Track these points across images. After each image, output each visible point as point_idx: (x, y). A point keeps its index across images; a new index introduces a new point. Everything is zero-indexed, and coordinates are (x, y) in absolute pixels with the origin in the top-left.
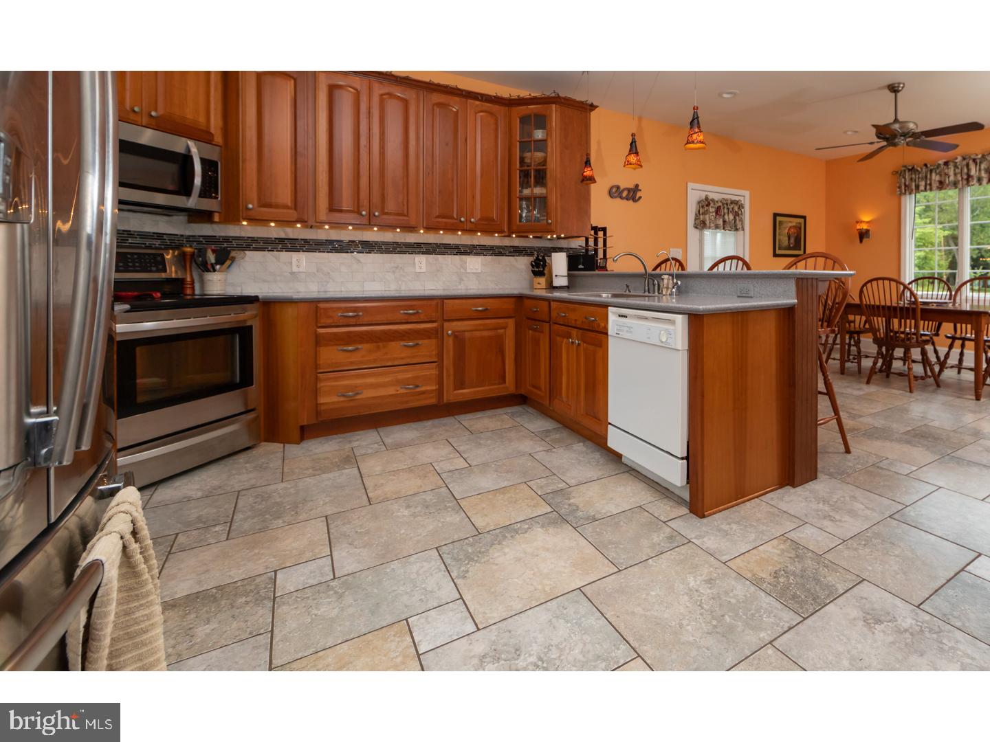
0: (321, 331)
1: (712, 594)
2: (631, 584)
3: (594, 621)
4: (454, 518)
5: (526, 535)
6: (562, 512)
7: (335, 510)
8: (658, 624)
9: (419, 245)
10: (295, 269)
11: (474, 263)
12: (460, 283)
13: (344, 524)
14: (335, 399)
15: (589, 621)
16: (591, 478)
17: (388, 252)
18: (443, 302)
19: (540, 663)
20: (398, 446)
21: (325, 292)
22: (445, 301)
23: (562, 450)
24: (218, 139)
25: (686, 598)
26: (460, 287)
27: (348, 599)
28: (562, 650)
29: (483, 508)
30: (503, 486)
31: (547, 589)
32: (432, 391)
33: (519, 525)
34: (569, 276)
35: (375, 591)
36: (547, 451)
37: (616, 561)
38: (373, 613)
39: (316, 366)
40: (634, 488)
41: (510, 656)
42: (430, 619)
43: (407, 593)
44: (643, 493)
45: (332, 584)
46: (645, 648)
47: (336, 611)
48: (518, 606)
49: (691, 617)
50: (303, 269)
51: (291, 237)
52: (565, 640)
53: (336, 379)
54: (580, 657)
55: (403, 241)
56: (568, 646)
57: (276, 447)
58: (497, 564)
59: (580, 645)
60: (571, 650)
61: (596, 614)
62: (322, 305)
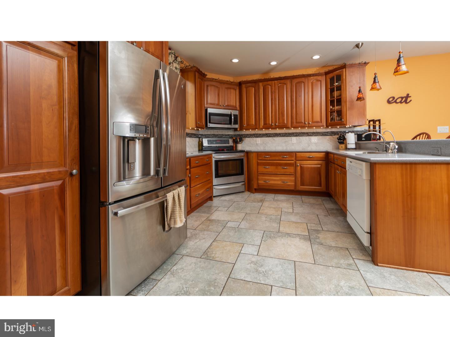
0: (259, 161)
1: (348, 292)
2: (315, 270)
3: (291, 272)
4: (275, 225)
5: (292, 239)
6: (311, 237)
7: (249, 212)
8: (312, 286)
9: (293, 133)
10: (257, 143)
11: (314, 139)
12: (309, 147)
13: (249, 216)
14: (262, 182)
15: (289, 271)
16: (335, 230)
17: (283, 136)
18: (296, 154)
19: (265, 272)
20: (277, 200)
21: (265, 149)
22: (297, 153)
23: (332, 217)
24: (238, 108)
25: (333, 286)
26: (308, 148)
27: (237, 234)
28: (274, 273)
29: (286, 226)
30: (298, 221)
31: (284, 256)
32: (293, 185)
33: (292, 235)
34: (356, 144)
35: (243, 234)
36: (325, 216)
37: (316, 261)
38: (239, 239)
39: (258, 172)
40: (352, 241)
41: (259, 266)
42: (249, 247)
43: (249, 238)
44: (355, 244)
45: (236, 229)
46: (300, 289)
47: (233, 235)
48: (272, 255)
49: (328, 293)
50: (259, 143)
51: (257, 133)
52: (277, 271)
53: (263, 176)
54: (277, 278)
55: (288, 132)
56: (276, 273)
57: (248, 193)
58: (276, 242)
59: (280, 275)
60: (276, 275)
61: (293, 271)
62: (259, 153)
